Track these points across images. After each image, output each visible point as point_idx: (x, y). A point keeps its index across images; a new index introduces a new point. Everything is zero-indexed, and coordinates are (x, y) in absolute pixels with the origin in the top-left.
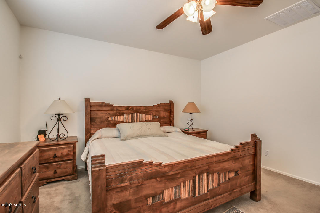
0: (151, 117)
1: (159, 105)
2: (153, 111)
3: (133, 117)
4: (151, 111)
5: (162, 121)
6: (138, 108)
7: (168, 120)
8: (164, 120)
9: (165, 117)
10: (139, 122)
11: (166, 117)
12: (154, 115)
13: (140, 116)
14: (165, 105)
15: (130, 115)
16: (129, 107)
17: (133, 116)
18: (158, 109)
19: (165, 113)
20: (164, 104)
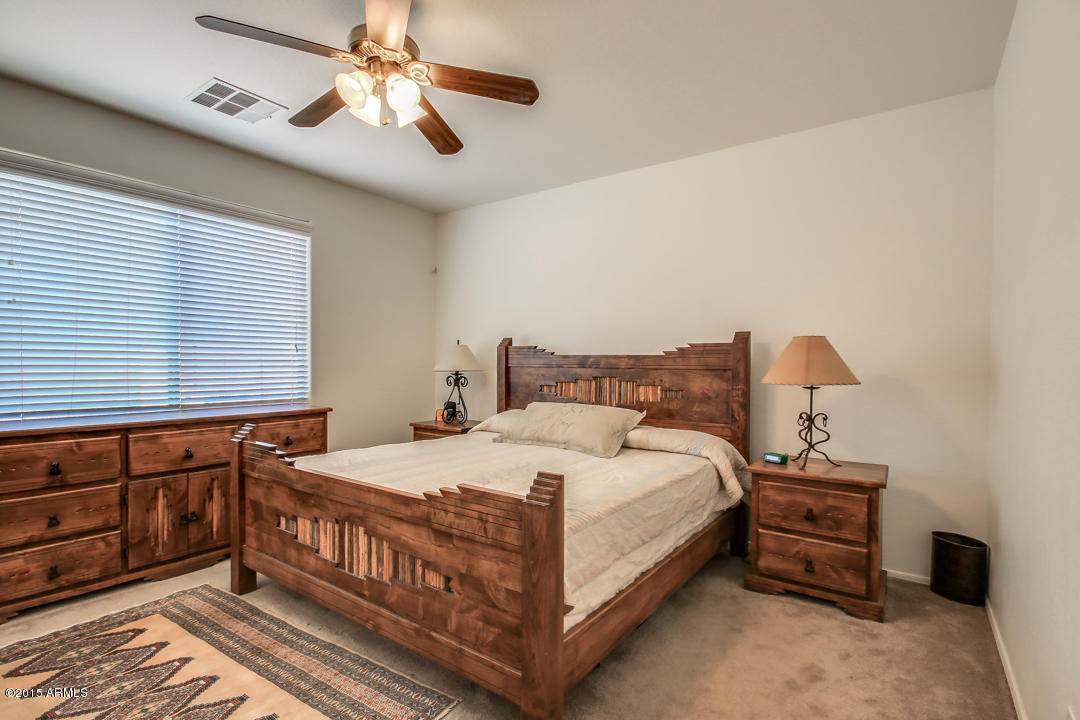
0: (655, 393)
1: (682, 352)
2: (660, 372)
3: (599, 389)
4: (655, 373)
5: (695, 408)
6: (613, 361)
7: (723, 408)
8: (706, 408)
9: (709, 398)
10: (618, 406)
11: (713, 396)
12: (667, 385)
13: (620, 386)
14: (709, 353)
15: (594, 382)
16: (587, 357)
17: (601, 387)
18: (680, 364)
19: (709, 380)
20: (705, 345)
